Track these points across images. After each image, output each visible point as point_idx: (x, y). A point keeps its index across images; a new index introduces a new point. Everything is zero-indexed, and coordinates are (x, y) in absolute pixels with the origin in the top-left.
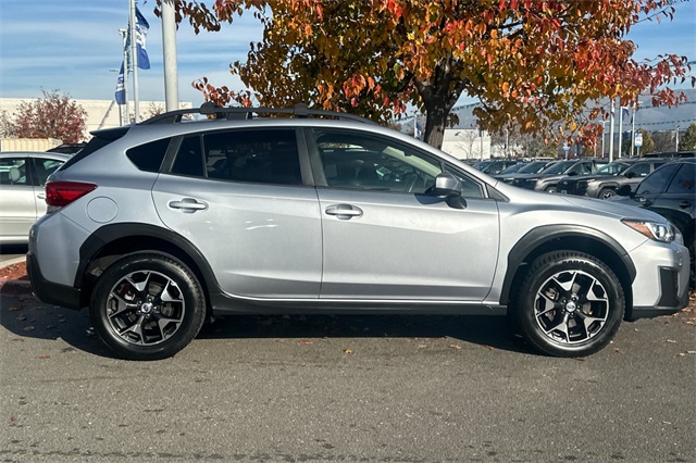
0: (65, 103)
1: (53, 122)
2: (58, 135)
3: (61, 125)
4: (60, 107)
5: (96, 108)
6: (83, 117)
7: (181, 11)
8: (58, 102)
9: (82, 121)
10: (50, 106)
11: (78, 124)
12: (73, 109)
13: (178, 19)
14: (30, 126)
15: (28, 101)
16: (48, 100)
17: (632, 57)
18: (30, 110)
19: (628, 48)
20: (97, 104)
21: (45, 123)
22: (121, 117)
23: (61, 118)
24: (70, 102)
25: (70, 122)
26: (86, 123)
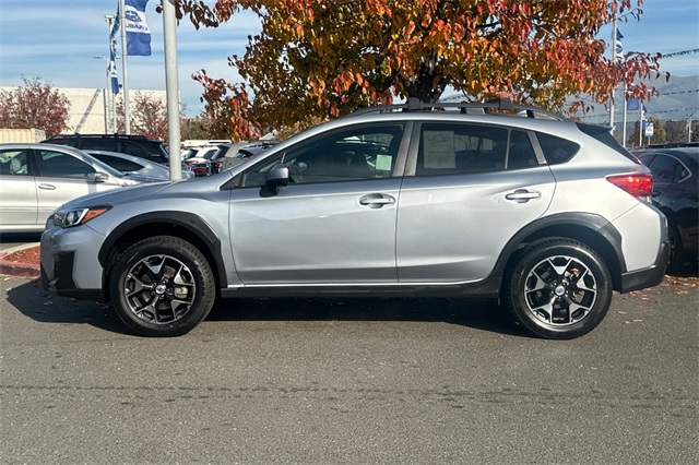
0: (48, 91)
1: (34, 111)
2: (40, 125)
3: (43, 114)
4: (42, 95)
5: (79, 96)
6: (66, 106)
7: (181, 9)
8: (40, 91)
9: (65, 110)
10: (31, 95)
11: (61, 114)
12: (55, 98)
13: (179, 16)
14: (11, 116)
15: (9, 89)
16: (29, 88)
17: (604, 55)
18: (10, 99)
19: (599, 47)
20: (81, 93)
21: (26, 113)
22: (105, 106)
23: (42, 106)
24: (53, 90)
25: (53, 112)
26: (69, 112)
